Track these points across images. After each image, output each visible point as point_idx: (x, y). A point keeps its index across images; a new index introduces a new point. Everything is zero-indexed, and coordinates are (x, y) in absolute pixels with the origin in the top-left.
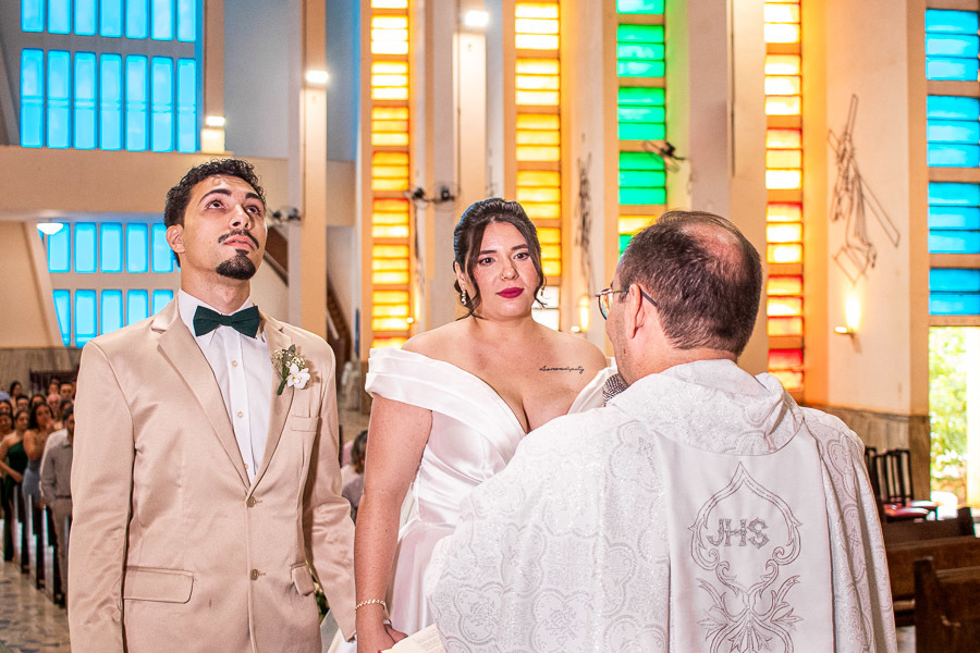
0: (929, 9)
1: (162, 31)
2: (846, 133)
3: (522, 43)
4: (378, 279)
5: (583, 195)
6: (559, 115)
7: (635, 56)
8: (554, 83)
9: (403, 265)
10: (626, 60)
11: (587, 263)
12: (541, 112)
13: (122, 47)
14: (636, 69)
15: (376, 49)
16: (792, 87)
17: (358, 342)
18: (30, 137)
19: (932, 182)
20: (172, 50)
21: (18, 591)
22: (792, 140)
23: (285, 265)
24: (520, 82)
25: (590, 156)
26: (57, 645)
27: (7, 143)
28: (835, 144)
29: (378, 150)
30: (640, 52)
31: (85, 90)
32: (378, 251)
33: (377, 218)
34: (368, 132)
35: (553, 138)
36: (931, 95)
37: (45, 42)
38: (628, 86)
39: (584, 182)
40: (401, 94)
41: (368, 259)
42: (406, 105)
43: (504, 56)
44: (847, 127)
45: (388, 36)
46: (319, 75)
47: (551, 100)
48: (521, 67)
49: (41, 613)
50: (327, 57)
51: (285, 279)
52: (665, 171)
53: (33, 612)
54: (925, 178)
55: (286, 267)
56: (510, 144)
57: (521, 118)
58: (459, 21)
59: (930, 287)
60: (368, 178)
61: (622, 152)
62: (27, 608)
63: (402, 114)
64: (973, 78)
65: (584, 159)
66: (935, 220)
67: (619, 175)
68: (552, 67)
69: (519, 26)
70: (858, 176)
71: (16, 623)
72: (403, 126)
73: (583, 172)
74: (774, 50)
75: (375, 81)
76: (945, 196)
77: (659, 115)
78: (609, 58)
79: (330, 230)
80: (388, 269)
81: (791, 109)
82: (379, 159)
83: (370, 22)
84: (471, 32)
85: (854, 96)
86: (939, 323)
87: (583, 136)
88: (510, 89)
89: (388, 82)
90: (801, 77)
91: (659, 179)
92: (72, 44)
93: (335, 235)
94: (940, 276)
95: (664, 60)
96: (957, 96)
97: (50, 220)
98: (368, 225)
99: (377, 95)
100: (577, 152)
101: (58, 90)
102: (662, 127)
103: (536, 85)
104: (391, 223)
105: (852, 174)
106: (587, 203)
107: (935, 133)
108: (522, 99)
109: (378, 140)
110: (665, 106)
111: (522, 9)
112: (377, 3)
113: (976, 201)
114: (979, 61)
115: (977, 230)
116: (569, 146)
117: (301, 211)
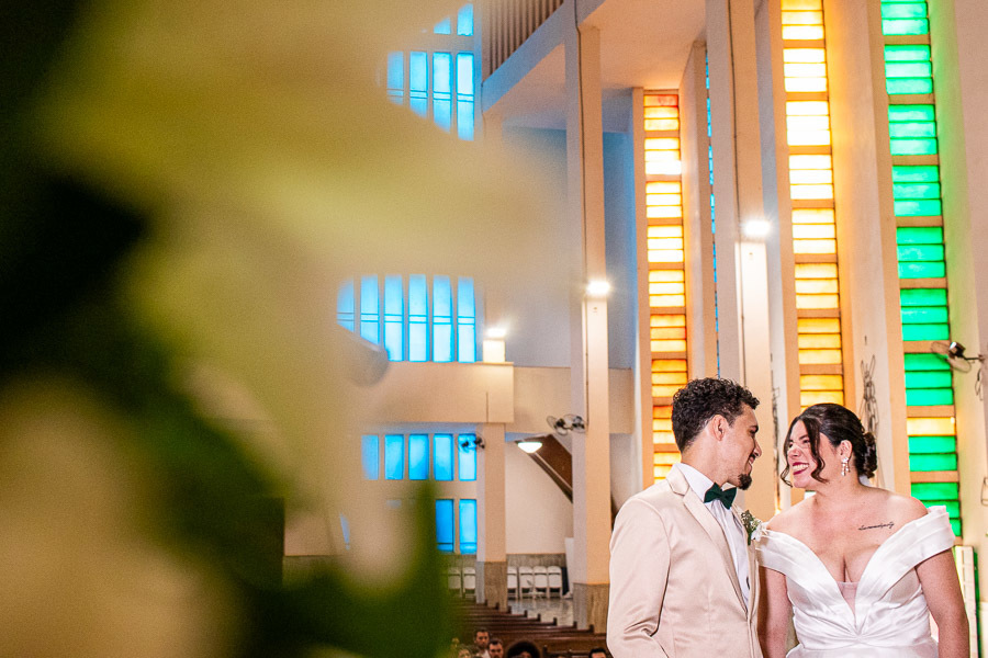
3: (800, 248)
5: (868, 397)
6: (840, 318)
7: (915, 254)
8: (832, 287)
10: (908, 262)
12: (821, 316)
14: (916, 271)
15: (653, 257)
23: (568, 475)
24: (800, 287)
25: (873, 358)
29: (657, 358)
30: (920, 253)
32: (659, 459)
33: (657, 425)
34: (646, 340)
35: (835, 341)
38: (909, 288)
39: (868, 385)
40: (678, 302)
41: (649, 466)
42: (683, 312)
43: (785, 263)
45: (664, 245)
46: (600, 287)
47: (830, 303)
48: (800, 272)
50: (607, 269)
51: (569, 495)
52: (951, 371)
55: (570, 482)
56: (792, 349)
57: (802, 322)
58: (739, 229)
60: (648, 385)
61: (906, 353)
63: (679, 321)
65: (868, 361)
67: (905, 376)
68: (830, 271)
69: (797, 232)
72: (681, 333)
73: (867, 375)
75: (653, 289)
77: (941, 315)
78: (889, 260)
79: (612, 437)
82: (658, 366)
83: (646, 232)
84: (749, 240)
87: (866, 339)
88: (789, 293)
89: (665, 290)
91: (945, 379)
93: (618, 442)
95: (944, 261)
98: (649, 432)
99: (654, 302)
100: (860, 355)
102: (945, 328)
103: (815, 289)
106: (873, 406)
108: (802, 303)
109: (656, 347)
110: (947, 307)
111: (798, 216)
112: (651, 213)
116: (851, 349)
117: (584, 419)
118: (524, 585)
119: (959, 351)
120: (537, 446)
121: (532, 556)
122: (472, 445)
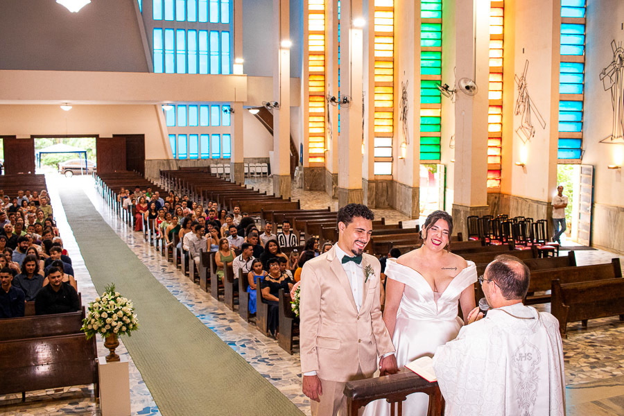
0: (562, 23)
1: (214, 19)
2: (523, 76)
3: (377, 29)
4: (311, 131)
5: (404, 98)
6: (393, 62)
7: (429, 38)
8: (391, 47)
9: (322, 125)
10: (425, 39)
11: (405, 129)
12: (385, 60)
13: (196, 27)
14: (429, 43)
15: (311, 28)
16: (499, 54)
17: (302, 158)
18: (158, 68)
19: (560, 101)
20: (219, 28)
22: (499, 78)
23: (272, 126)
24: (377, 47)
25: (407, 81)
27: (148, 71)
28: (518, 81)
29: (311, 74)
30: (431, 35)
31: (181, 46)
32: (311, 119)
33: (311, 104)
34: (307, 66)
35: (391, 72)
36: (562, 62)
37: (163, 25)
38: (425, 51)
39: (405, 93)
40: (321, 49)
41: (307, 122)
42: (324, 54)
43: (371, 35)
44: (523, 74)
45: (316, 23)
46: (287, 43)
47: (390, 54)
48: (377, 40)
50: (290, 36)
51: (272, 133)
54: (558, 99)
55: (273, 128)
56: (372, 74)
57: (377, 63)
58: (351, 23)
59: (558, 147)
60: (307, 86)
61: (422, 80)
63: (322, 58)
64: (581, 54)
65: (405, 82)
66: (562, 117)
67: (421, 90)
68: (390, 40)
69: (376, 21)
70: (528, 96)
72: (322, 63)
73: (404, 88)
74: (493, 38)
75: (310, 43)
76: (566, 106)
77: (438, 64)
78: (418, 39)
79: (291, 108)
80: (316, 127)
81: (498, 63)
82: (312, 78)
83: (308, 17)
84: (356, 28)
85: (527, 60)
86: (562, 162)
87: (405, 72)
88: (372, 50)
89: (316, 44)
90: (503, 50)
92: (175, 26)
93: (294, 109)
94: (563, 141)
95: (441, 39)
97: (168, 105)
98: (307, 107)
99: (311, 49)
100: (401, 79)
101: (169, 46)
102: (440, 69)
103: (383, 48)
104: (317, 107)
105: (525, 95)
106: (406, 102)
107: (563, 78)
108: (377, 54)
109: (311, 69)
110: (441, 60)
111: (377, 14)
112: (311, 8)
113: (580, 109)
114: (585, 47)
115: (580, 122)
116: (398, 75)
117: (279, 103)
118: (251, 171)
120: (258, 111)
121: (255, 159)
122: (228, 111)
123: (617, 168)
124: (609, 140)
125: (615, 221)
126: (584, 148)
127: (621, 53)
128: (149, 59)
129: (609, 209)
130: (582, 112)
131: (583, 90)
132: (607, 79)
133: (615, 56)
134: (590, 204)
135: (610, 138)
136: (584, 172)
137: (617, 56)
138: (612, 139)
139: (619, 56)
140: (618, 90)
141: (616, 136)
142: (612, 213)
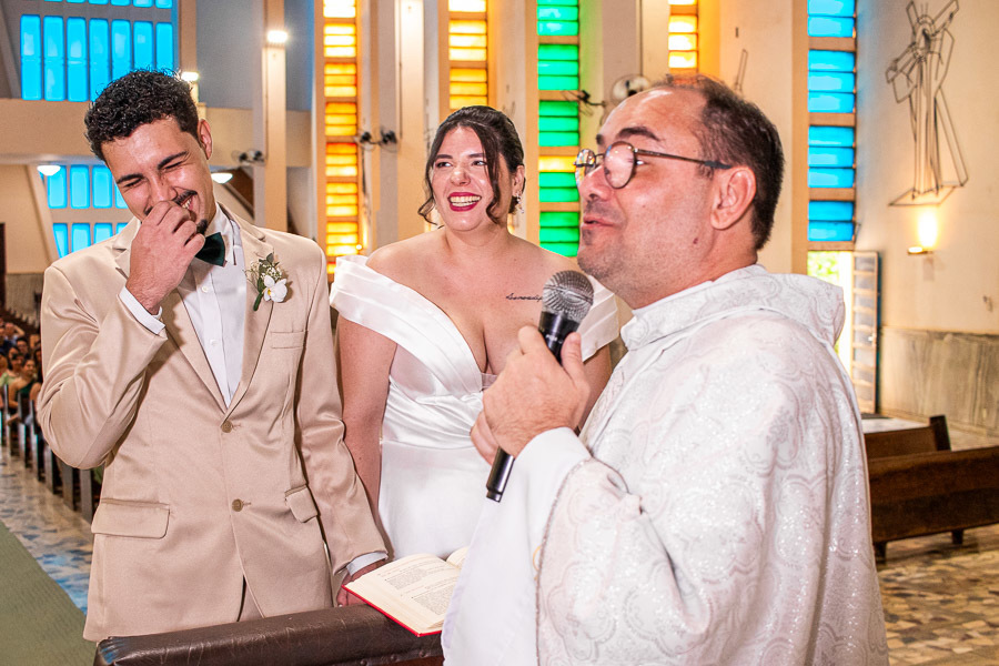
2: (736, 84)
3: (454, 6)
4: (331, 212)
6: (487, 69)
7: (553, 17)
8: (482, 41)
9: (352, 200)
10: (546, 20)
12: (470, 66)
13: (108, 13)
14: (553, 29)
15: (328, 12)
16: (689, 43)
18: (30, 91)
19: (812, 126)
20: (151, 16)
21: (23, 483)
23: (251, 200)
24: (453, 41)
25: (513, 104)
26: (55, 531)
27: (10, 96)
29: (330, 101)
30: (556, 13)
31: (76, 51)
32: (331, 188)
33: (330, 160)
34: (322, 85)
35: (482, 89)
36: (812, 50)
37: (42, 9)
38: (546, 43)
40: (350, 53)
41: (323, 195)
42: (354, 62)
43: (440, 19)
44: (737, 78)
46: (279, 35)
47: (480, 56)
48: (454, 28)
49: (42, 502)
50: (286, 21)
51: (252, 213)
52: (578, 117)
53: (36, 501)
54: (806, 122)
55: (252, 204)
56: (445, 94)
57: (454, 73)
59: (809, 217)
60: (322, 125)
61: (541, 101)
62: (31, 498)
63: (351, 70)
64: (848, 35)
65: (508, 106)
66: (816, 158)
67: (539, 120)
68: (480, 28)
71: (21, 512)
72: (352, 79)
74: (676, 12)
75: (328, 41)
76: (823, 138)
77: (573, 69)
78: (531, 19)
79: (289, 170)
80: (340, 204)
81: (689, 63)
82: (332, 108)
85: (744, 51)
86: (815, 248)
87: (508, 87)
88: (444, 46)
89: (339, 42)
90: (697, 34)
91: (573, 124)
92: (65, 11)
93: (294, 174)
94: (818, 206)
95: (578, 21)
96: (834, 51)
97: (49, 163)
98: (323, 166)
99: (329, 53)
100: (502, 100)
101: (53, 52)
102: (575, 79)
103: (467, 43)
104: (342, 165)
107: (814, 82)
108: (455, 55)
109: (330, 92)
110: (578, 61)
113: (849, 142)
114: (855, 20)
115: (850, 168)
116: (495, 96)
117: (264, 153)
119: (585, 98)
120: (229, 176)
123: (925, 253)
124: (908, 199)
125: (925, 359)
126: (858, 218)
127: (927, 27)
128: (12, 75)
129: (911, 337)
130: (854, 149)
131: (855, 105)
132: (901, 80)
133: (914, 33)
134: (874, 329)
135: (910, 196)
136: (862, 266)
137: (919, 33)
138: (913, 197)
139: (924, 32)
140: (924, 99)
141: (922, 190)
142: (918, 344)
